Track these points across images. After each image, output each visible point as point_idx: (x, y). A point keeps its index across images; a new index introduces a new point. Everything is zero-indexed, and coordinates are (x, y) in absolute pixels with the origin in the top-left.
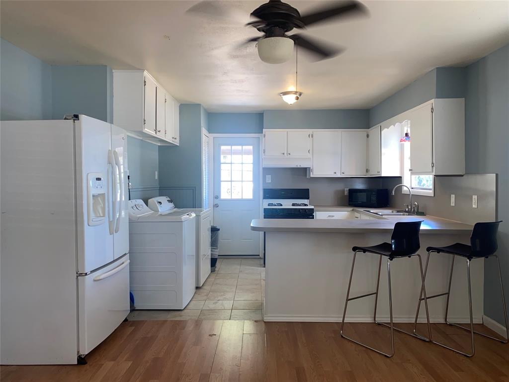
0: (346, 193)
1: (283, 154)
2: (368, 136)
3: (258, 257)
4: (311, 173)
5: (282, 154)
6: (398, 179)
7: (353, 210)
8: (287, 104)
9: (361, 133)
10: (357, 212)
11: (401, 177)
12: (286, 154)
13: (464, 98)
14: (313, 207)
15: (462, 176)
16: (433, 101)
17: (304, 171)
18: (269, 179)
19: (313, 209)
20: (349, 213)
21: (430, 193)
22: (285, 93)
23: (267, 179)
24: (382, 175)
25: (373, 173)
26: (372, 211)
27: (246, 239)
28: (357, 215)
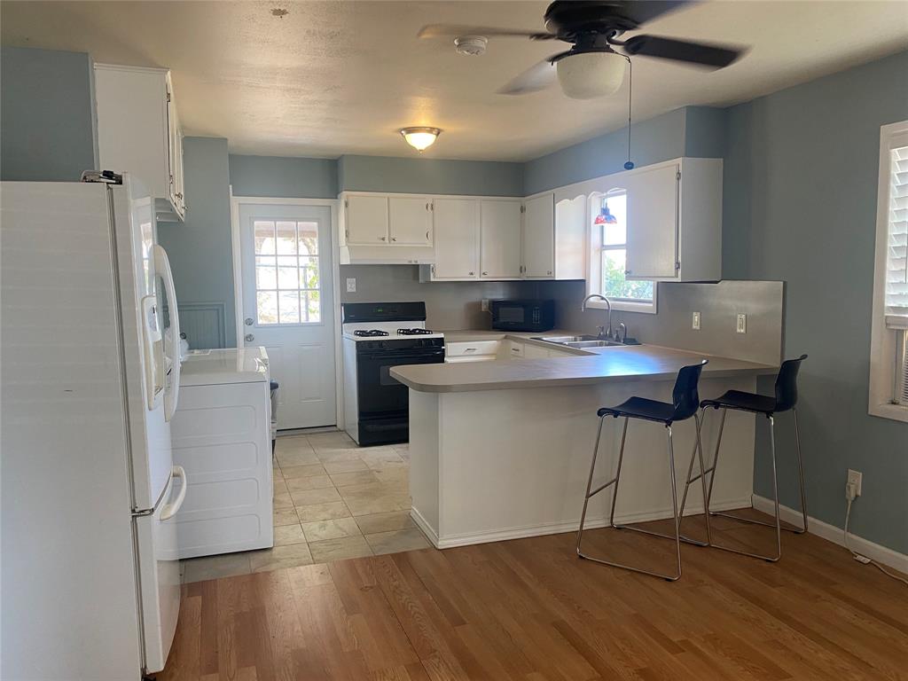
0: (484, 308)
1: (383, 239)
2: (523, 210)
3: (334, 428)
4: (432, 275)
5: (379, 238)
6: (580, 285)
7: (506, 338)
8: (413, 149)
9: (511, 203)
10: (514, 341)
11: (584, 281)
12: (387, 241)
13: (722, 159)
14: (442, 335)
15: (716, 282)
16: (679, 161)
17: (415, 270)
18: (351, 285)
19: (442, 339)
20: (500, 342)
21: (651, 307)
22: (410, 130)
23: (349, 286)
24: (557, 279)
25: (536, 273)
26: (544, 339)
27: (311, 398)
28: (514, 345)
